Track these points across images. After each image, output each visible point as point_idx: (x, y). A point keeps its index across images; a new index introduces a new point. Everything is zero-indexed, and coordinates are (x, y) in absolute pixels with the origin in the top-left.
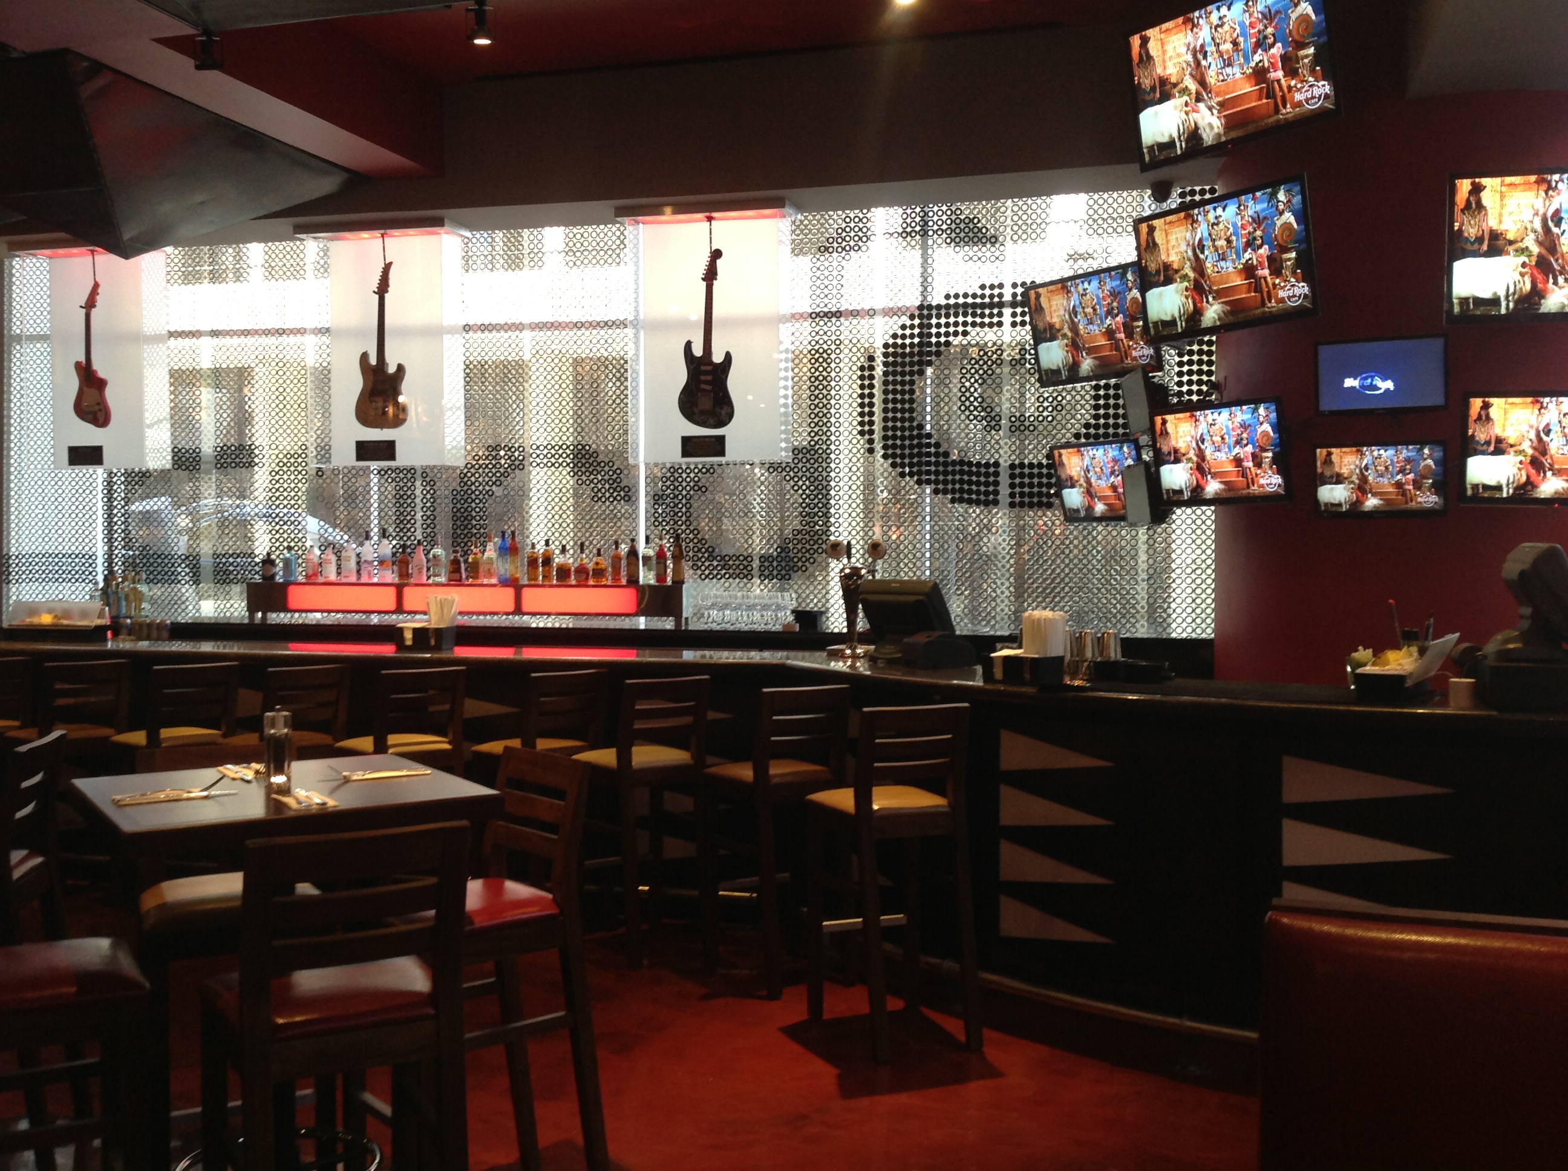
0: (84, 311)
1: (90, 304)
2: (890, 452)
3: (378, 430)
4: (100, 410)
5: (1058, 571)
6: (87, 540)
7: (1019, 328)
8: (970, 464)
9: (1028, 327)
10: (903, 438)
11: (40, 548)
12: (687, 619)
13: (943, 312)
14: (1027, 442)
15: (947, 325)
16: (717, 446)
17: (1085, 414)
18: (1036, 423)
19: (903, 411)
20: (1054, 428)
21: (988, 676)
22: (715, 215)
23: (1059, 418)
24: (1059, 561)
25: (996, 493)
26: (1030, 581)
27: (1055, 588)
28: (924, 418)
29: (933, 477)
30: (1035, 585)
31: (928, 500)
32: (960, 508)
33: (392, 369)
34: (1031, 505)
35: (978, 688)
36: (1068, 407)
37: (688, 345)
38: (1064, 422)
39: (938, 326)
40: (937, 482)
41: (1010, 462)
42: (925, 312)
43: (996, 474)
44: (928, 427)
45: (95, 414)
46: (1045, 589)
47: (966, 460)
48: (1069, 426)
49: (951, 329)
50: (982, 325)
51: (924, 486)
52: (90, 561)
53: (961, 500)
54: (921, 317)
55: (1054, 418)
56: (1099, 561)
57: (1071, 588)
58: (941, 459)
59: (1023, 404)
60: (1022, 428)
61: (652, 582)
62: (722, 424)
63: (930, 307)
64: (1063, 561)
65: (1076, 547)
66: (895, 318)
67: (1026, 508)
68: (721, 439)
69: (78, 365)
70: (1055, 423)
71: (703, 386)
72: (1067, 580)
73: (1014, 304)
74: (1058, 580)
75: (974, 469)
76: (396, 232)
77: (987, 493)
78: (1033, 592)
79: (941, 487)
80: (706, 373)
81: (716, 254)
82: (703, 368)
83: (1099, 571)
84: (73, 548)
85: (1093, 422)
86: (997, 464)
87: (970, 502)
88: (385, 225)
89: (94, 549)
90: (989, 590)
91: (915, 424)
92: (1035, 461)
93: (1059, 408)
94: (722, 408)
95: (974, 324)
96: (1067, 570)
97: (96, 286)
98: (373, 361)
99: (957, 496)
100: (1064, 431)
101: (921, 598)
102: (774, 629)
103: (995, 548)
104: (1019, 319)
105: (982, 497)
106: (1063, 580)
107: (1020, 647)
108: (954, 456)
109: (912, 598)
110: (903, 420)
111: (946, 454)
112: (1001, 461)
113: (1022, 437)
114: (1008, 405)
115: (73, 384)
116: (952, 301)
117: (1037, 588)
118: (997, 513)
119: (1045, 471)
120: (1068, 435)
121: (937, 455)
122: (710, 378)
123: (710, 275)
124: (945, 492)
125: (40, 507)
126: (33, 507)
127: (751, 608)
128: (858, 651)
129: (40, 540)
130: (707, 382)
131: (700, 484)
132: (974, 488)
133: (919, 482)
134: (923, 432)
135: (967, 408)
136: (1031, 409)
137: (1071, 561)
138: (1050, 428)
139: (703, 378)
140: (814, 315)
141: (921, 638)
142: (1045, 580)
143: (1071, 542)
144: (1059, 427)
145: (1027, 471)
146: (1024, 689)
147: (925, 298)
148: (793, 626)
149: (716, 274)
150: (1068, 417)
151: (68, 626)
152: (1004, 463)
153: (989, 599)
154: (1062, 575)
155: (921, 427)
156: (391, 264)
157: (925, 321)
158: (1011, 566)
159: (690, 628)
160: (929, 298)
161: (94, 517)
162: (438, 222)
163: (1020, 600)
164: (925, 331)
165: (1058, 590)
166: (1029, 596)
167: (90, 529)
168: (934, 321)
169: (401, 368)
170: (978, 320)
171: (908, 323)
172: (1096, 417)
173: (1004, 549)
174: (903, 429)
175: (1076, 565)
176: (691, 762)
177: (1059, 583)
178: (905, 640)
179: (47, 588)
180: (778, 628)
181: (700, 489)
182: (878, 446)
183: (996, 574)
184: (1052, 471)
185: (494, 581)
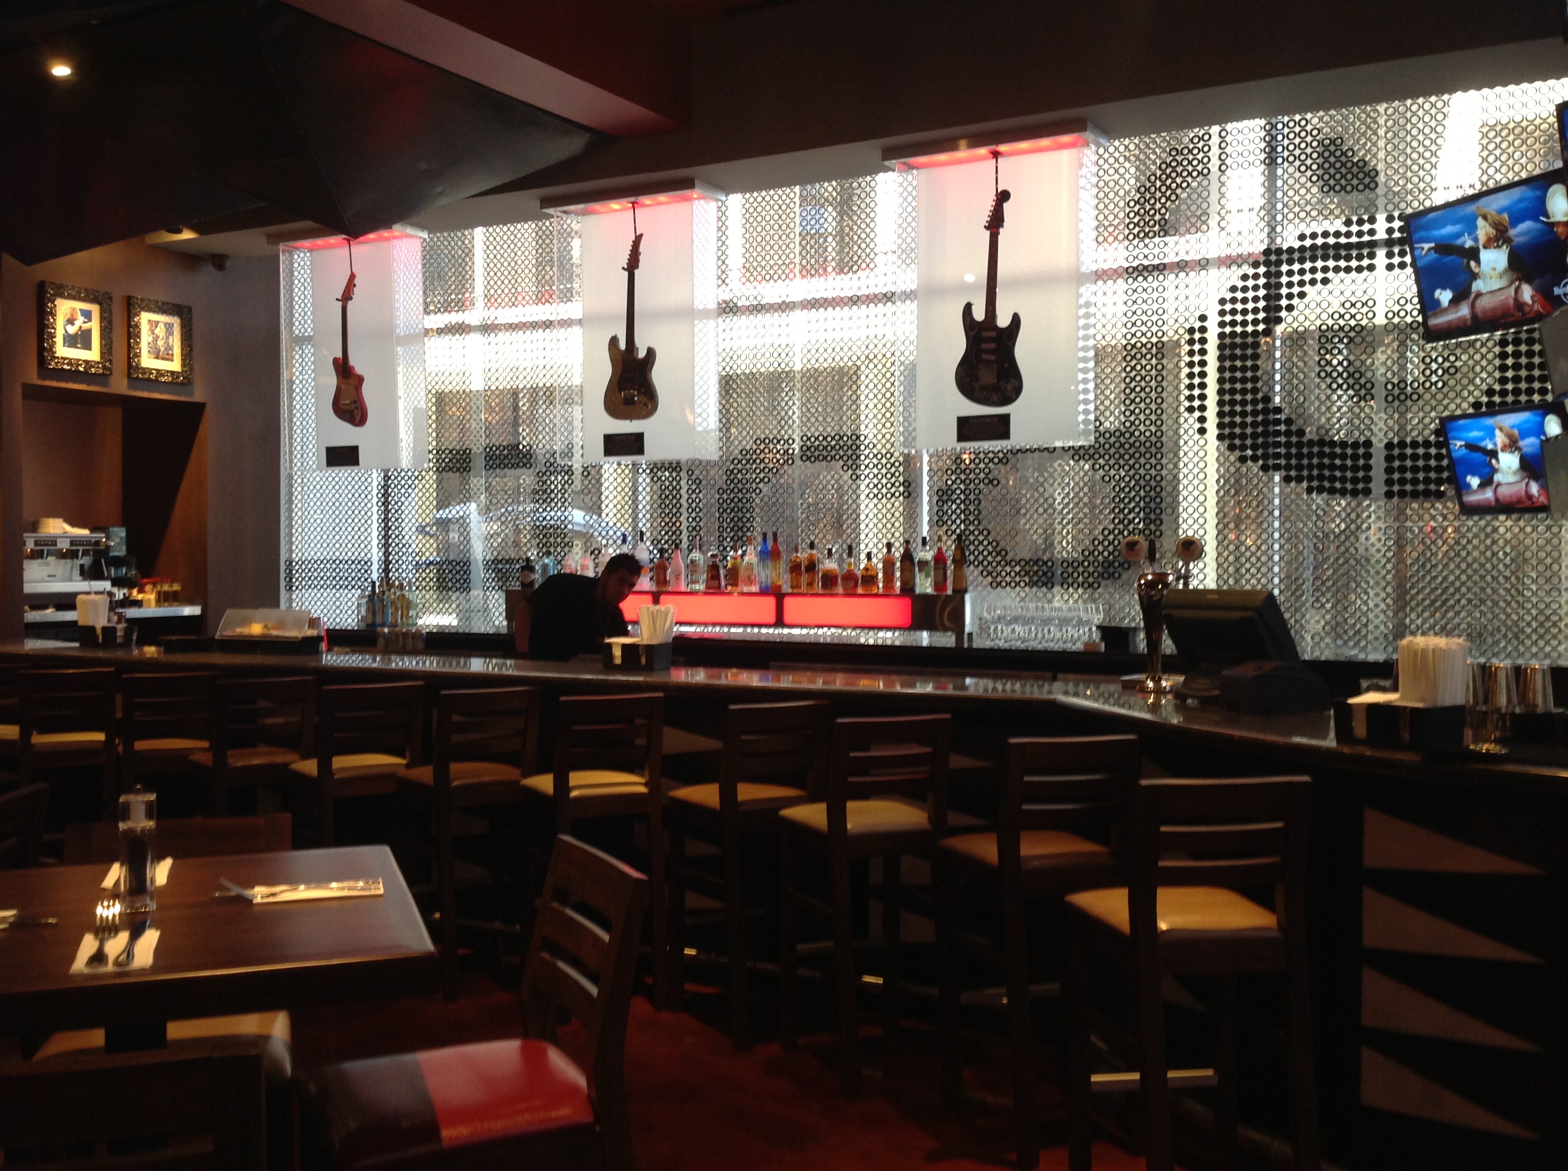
0: (340, 303)
1: (347, 296)
2: (1227, 431)
3: (627, 422)
4: (357, 408)
5: (1452, 578)
6: (362, 546)
7: (1397, 270)
8: (1333, 444)
9: (1409, 270)
10: (1243, 414)
11: (319, 554)
12: (970, 635)
13: (1296, 255)
14: (1409, 416)
15: (1302, 272)
16: (1000, 427)
17: (1485, 378)
18: (1421, 390)
19: (1244, 380)
20: (1446, 396)
21: (1344, 734)
22: (1002, 148)
23: (1452, 383)
24: (1452, 566)
25: (1368, 479)
26: (1415, 591)
27: (1447, 600)
28: (1272, 388)
29: (1283, 462)
30: (1420, 597)
31: (1277, 490)
32: (1319, 499)
33: (642, 354)
34: (1415, 495)
35: (1328, 750)
36: (1465, 369)
37: (968, 308)
38: (1459, 388)
39: (1290, 273)
40: (1288, 467)
41: (1386, 441)
42: (1273, 258)
43: (1368, 456)
44: (1277, 399)
45: (351, 412)
46: (1433, 602)
47: (1327, 439)
48: (1466, 393)
49: (1307, 277)
50: (1348, 270)
51: (1271, 472)
52: (366, 567)
53: (1320, 490)
54: (1267, 263)
55: (1444, 385)
56: (1506, 566)
57: (1470, 601)
58: (1294, 439)
59: (1403, 367)
60: (1402, 397)
61: (929, 591)
62: (1008, 400)
63: (1279, 251)
64: (1458, 566)
65: (1475, 547)
66: (1234, 268)
67: (1408, 499)
68: (1005, 419)
69: (335, 360)
70: (1445, 390)
71: (985, 357)
72: (1464, 590)
73: (1389, 243)
74: (1452, 590)
75: (1338, 450)
76: (647, 200)
77: (1355, 481)
78: (1418, 605)
79: (1293, 473)
80: (989, 340)
81: (1003, 197)
82: (985, 334)
83: (1507, 579)
84: (350, 554)
85: (1497, 387)
86: (1368, 444)
87: (1332, 491)
88: (633, 191)
89: (369, 555)
90: (1359, 602)
91: (1260, 396)
92: (1420, 439)
93: (1452, 370)
94: (1007, 383)
95: (1337, 269)
96: (1464, 578)
97: (352, 277)
98: (622, 345)
99: (1315, 484)
100: (1458, 401)
101: (1249, 614)
102: (1074, 648)
103: (1367, 550)
104: (1396, 260)
105: (1349, 486)
106: (1458, 590)
107: (1395, 688)
108: (1310, 433)
109: (1236, 615)
110: (1244, 392)
111: (1301, 433)
112: (1374, 440)
113: (1403, 409)
114: (1383, 370)
115: (331, 380)
116: (1308, 243)
117: (1423, 600)
118: (1369, 506)
119: (1433, 451)
120: (1465, 405)
121: (1288, 433)
122: (993, 346)
123: (996, 222)
124: (1299, 479)
125: (319, 512)
126: (312, 512)
127: (1047, 621)
128: (1164, 684)
129: (319, 546)
130: (989, 351)
131: (991, 476)
132: (1338, 474)
133: (1265, 468)
134: (1271, 406)
135: (1329, 375)
136: (1414, 370)
137: (1469, 565)
138: (1440, 396)
139: (985, 346)
140: (1130, 270)
141: (1247, 671)
142: (1434, 590)
143: (1469, 542)
144: (1452, 395)
145: (1409, 451)
146: (1400, 756)
147: (1272, 240)
148: (1098, 645)
149: (1002, 220)
150: (1465, 381)
151: (277, 637)
152: (1379, 444)
153: (1358, 614)
154: (1458, 584)
155: (1267, 399)
156: (641, 236)
157: (1273, 269)
158: (1388, 572)
159: (975, 646)
160: (1279, 241)
161: (369, 522)
162: (687, 184)
163: (1401, 615)
164: (1273, 280)
165: (1452, 602)
166: (1412, 610)
167: (366, 534)
168: (1284, 268)
169: (651, 353)
170: (1343, 264)
171: (1251, 271)
172: (1503, 381)
173: (1379, 551)
174: (1244, 403)
175: (1475, 571)
176: (929, 827)
177: (1453, 594)
178: (1225, 672)
179: (325, 595)
180: (1079, 646)
181: (991, 482)
182: (1211, 424)
183: (1368, 583)
184: (1444, 451)
185: (755, 589)
